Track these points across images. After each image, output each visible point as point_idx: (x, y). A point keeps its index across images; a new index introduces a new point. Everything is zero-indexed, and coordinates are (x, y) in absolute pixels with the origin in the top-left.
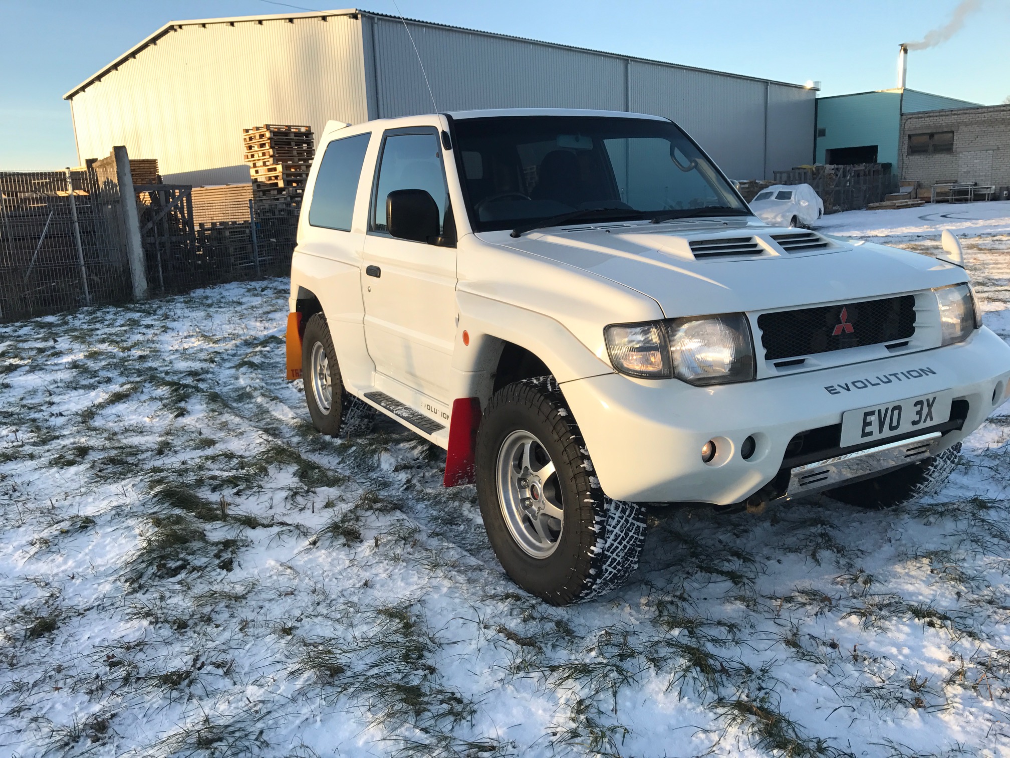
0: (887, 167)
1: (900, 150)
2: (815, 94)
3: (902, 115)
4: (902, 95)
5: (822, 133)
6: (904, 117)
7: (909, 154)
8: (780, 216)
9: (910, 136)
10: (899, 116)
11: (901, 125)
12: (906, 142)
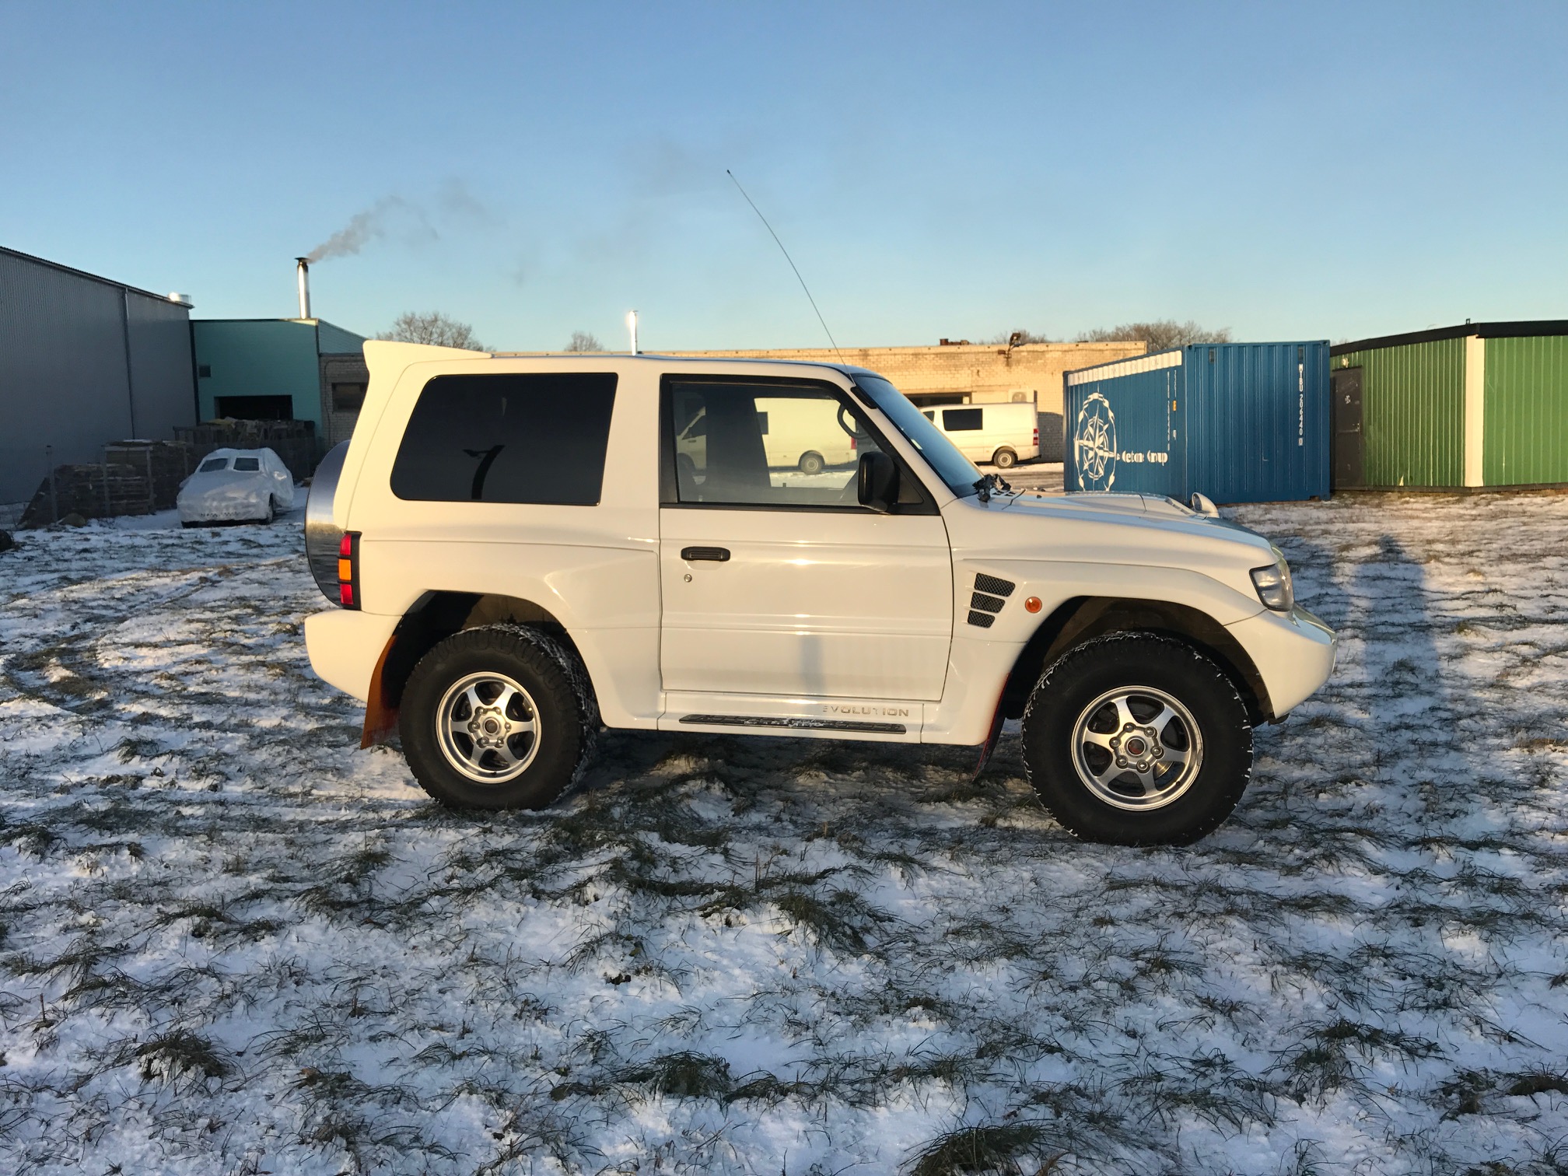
0: (310, 425)
1: (324, 403)
2: (188, 314)
3: (320, 355)
4: (317, 327)
5: (206, 372)
6: (323, 358)
7: (335, 410)
8: (254, 495)
9: (334, 386)
10: (316, 356)
11: (320, 369)
12: (330, 393)
